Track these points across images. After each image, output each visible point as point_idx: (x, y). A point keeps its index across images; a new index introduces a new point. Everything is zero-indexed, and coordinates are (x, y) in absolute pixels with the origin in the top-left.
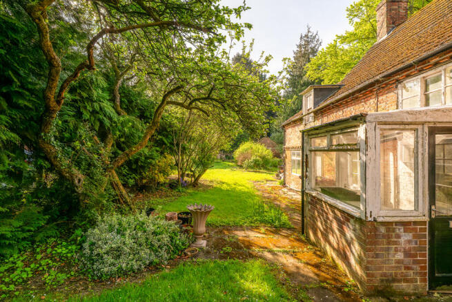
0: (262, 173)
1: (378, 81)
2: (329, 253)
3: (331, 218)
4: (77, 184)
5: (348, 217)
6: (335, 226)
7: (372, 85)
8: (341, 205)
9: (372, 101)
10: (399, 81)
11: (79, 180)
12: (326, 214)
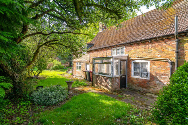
0: (58, 71)
1: (108, 47)
2: (102, 88)
3: (102, 79)
4: (16, 78)
5: (108, 78)
6: (104, 81)
7: (106, 47)
8: (106, 76)
9: (105, 51)
10: (112, 48)
11: (17, 77)
12: (101, 78)
